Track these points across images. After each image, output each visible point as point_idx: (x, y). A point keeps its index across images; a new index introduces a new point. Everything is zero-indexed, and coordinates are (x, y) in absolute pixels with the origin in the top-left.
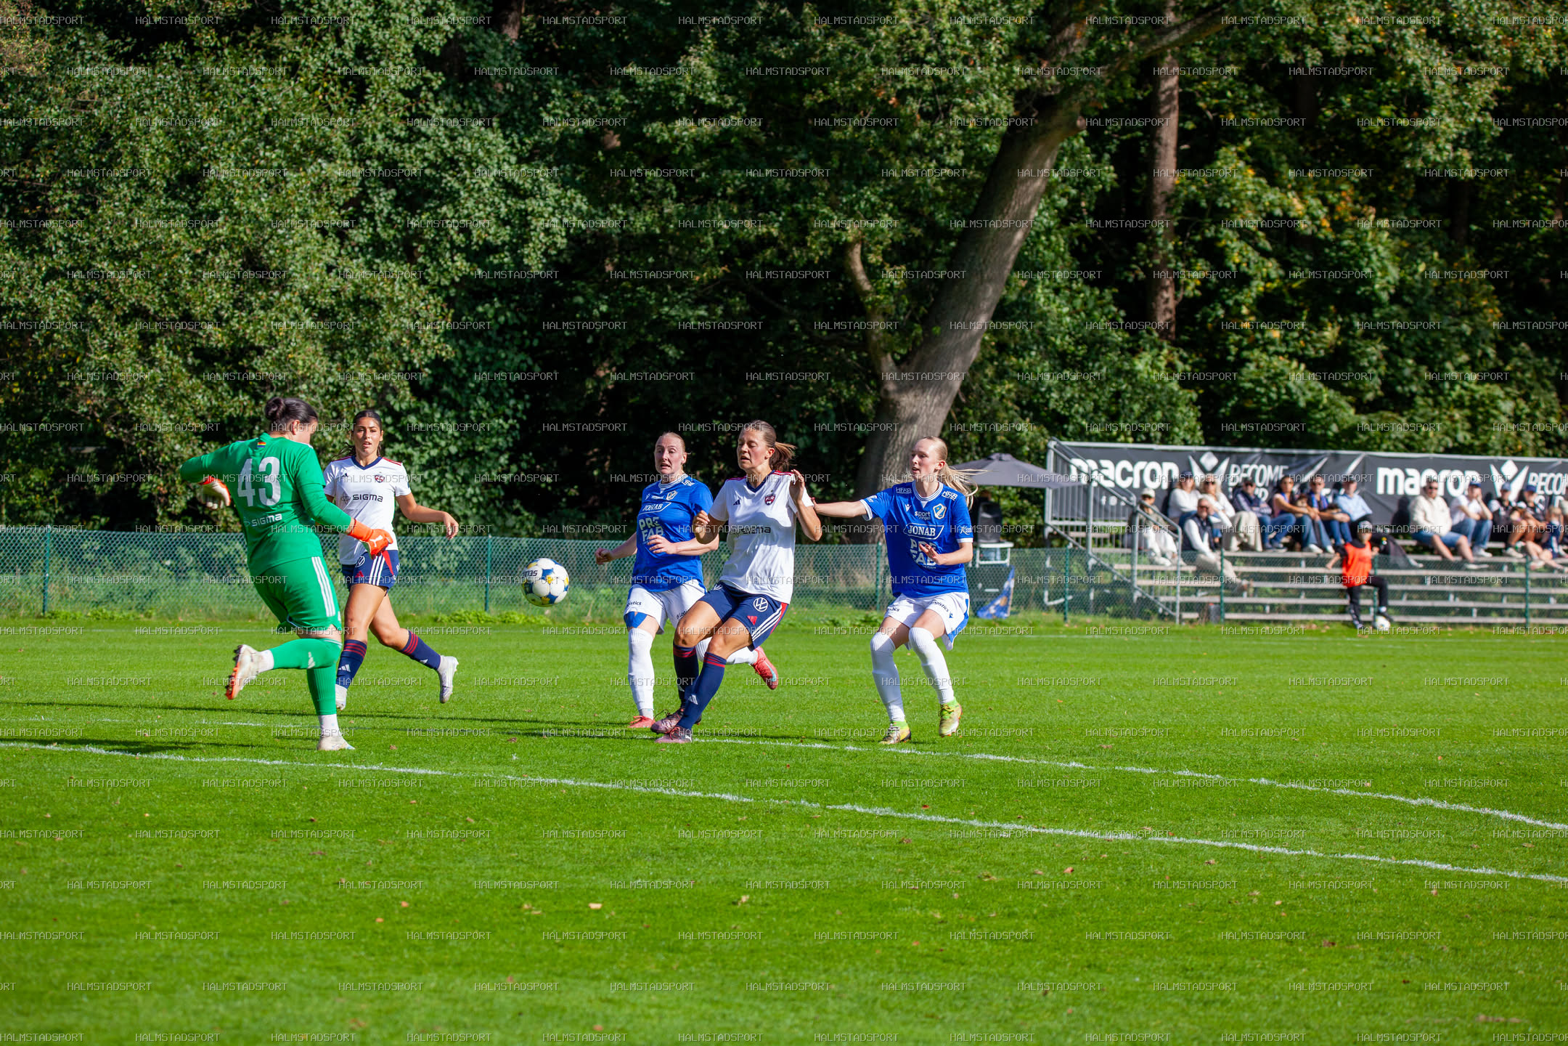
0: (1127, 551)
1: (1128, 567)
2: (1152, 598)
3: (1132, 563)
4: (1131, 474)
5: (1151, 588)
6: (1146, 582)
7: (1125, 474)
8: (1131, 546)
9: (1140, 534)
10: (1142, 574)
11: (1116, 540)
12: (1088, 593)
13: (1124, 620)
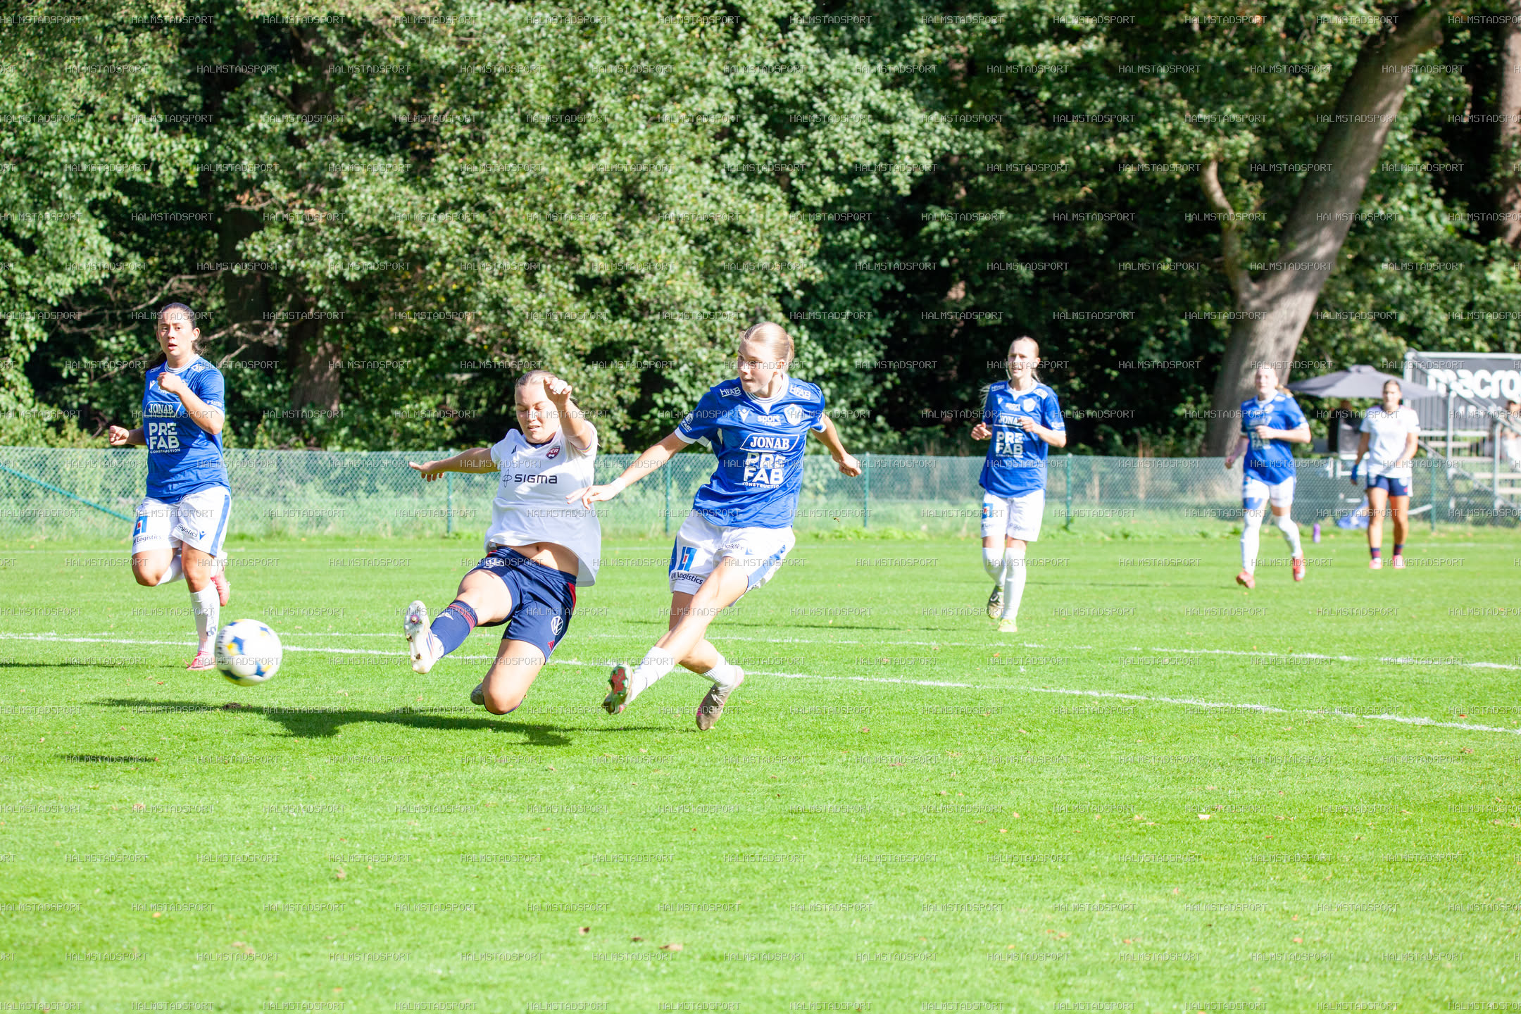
0: (1487, 460)
1: (1489, 475)
2: (1514, 505)
3: (1492, 470)
4: (1489, 384)
5: (1512, 496)
6: (1508, 490)
7: (1484, 384)
8: (1492, 455)
9: (1501, 445)
10: (1503, 482)
11: (1476, 449)
12: (1447, 502)
13: (1488, 528)
